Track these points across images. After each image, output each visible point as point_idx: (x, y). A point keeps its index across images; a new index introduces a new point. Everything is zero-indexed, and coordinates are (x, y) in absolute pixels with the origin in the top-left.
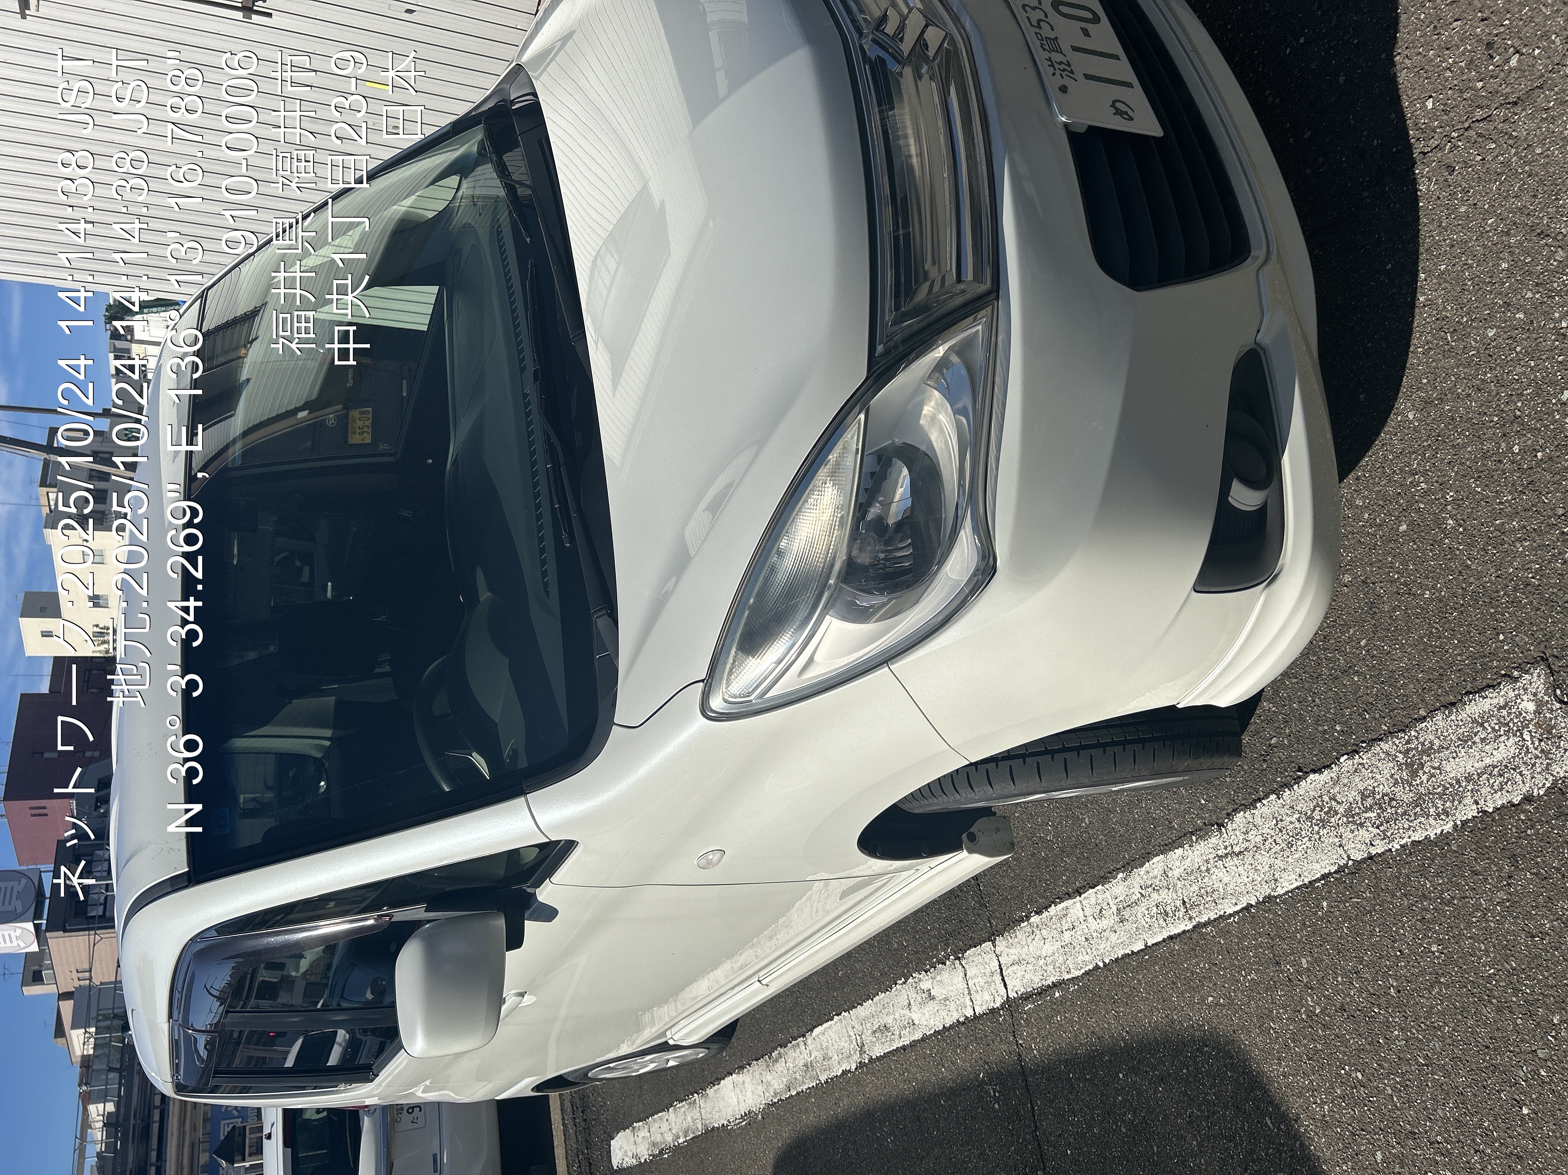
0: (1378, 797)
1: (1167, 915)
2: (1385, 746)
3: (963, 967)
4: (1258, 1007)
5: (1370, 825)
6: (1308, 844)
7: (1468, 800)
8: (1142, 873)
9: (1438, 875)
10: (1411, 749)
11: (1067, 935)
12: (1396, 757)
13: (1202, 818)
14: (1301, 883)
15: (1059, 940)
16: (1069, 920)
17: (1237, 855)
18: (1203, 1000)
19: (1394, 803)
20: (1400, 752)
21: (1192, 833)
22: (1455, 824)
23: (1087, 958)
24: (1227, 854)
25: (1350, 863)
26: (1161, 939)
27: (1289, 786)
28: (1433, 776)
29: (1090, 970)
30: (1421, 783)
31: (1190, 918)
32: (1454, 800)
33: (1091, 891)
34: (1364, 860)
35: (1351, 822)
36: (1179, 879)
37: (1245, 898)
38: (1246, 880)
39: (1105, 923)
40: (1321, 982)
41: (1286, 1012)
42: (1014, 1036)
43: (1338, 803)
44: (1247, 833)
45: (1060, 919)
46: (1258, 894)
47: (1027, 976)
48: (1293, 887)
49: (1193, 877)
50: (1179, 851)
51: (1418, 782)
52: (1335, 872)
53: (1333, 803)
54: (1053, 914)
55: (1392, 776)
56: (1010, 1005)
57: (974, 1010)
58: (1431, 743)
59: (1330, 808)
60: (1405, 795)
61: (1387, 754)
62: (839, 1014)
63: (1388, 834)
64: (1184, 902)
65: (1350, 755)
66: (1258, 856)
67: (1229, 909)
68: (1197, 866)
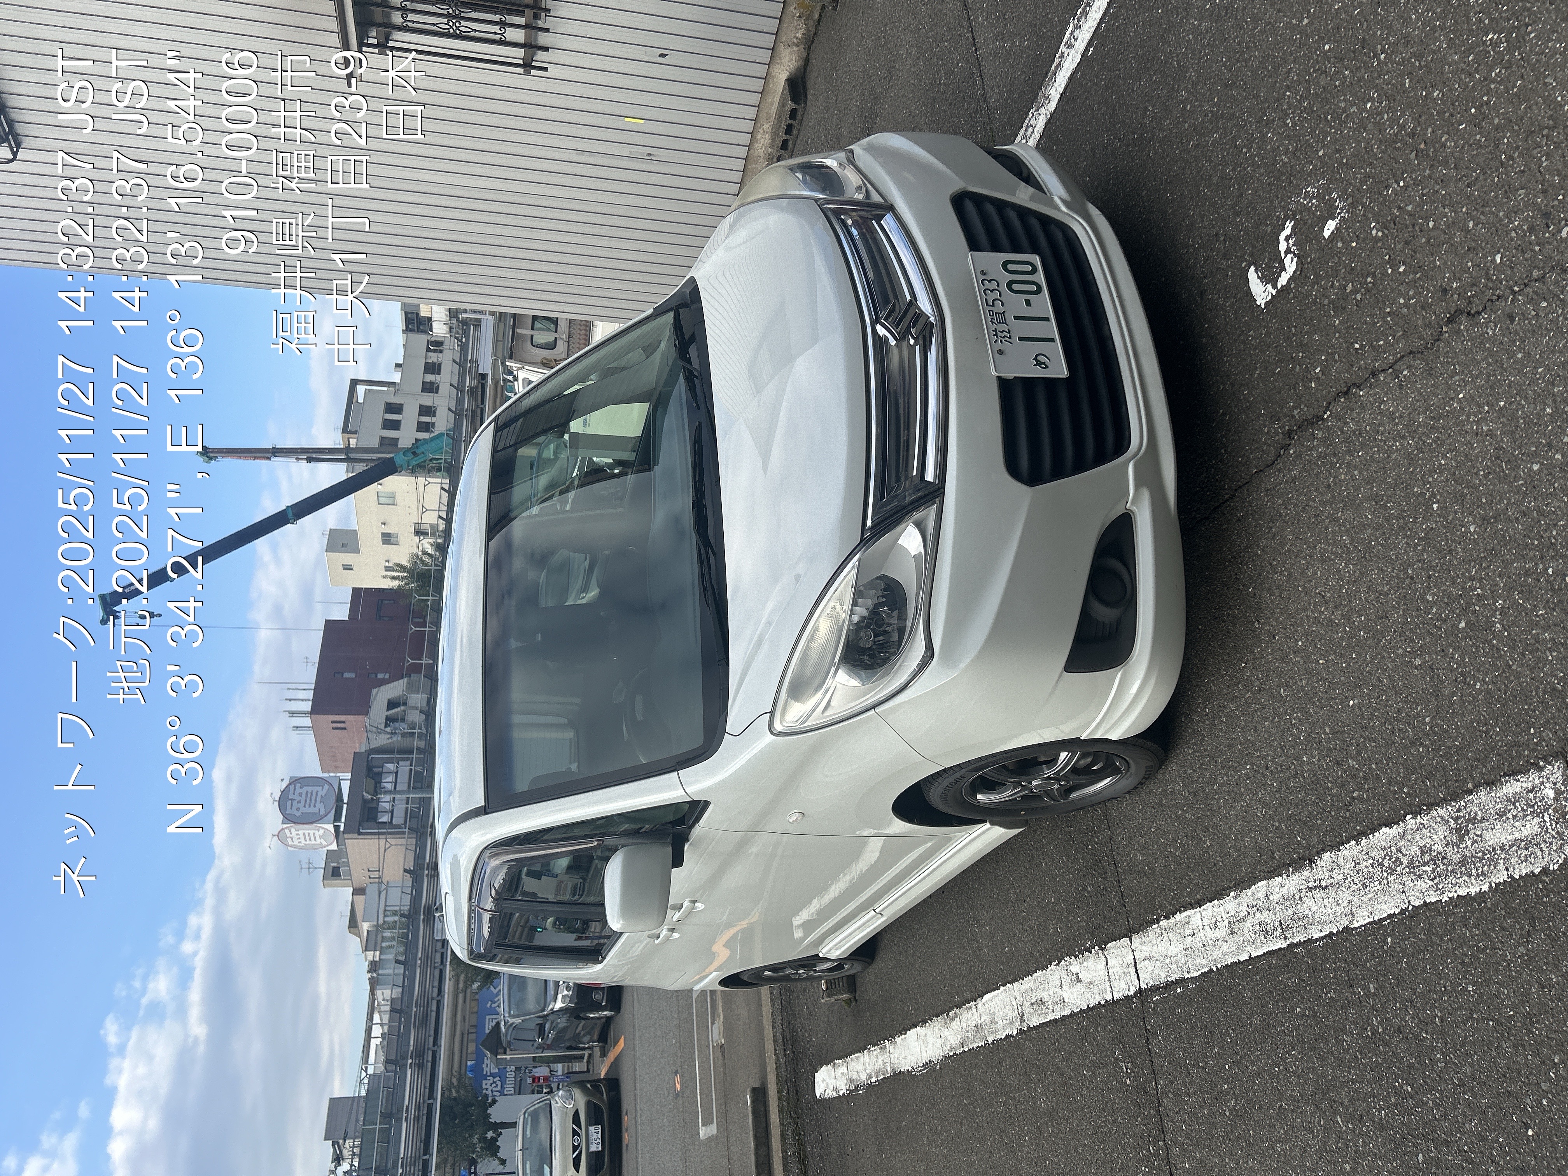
0: (1433, 854)
1: (1267, 933)
2: (1441, 812)
3: (1105, 957)
4: (1334, 1021)
5: (1426, 877)
6: (1379, 887)
7: (1502, 866)
8: (1249, 894)
10: (1460, 817)
11: (1189, 940)
12: (1449, 821)
13: (1297, 853)
14: (1371, 920)
15: (1182, 944)
16: (1190, 927)
17: (1323, 889)
18: (1293, 1009)
19: (1445, 861)
20: (1452, 818)
21: (1289, 865)
22: (1491, 886)
23: (1204, 962)
24: (1315, 887)
25: (1411, 907)
26: (1262, 953)
27: (1367, 836)
28: (1476, 842)
29: (1205, 972)
30: (1467, 847)
31: (1285, 938)
32: (1491, 865)
33: (1208, 904)
34: (1421, 907)
35: (1411, 873)
36: (1277, 903)
37: (1328, 927)
38: (1330, 911)
39: (1219, 933)
40: (1384, 1006)
41: (1356, 1028)
42: (1144, 1022)
43: (1403, 855)
44: (1332, 871)
45: (1184, 925)
46: (1338, 924)
47: (1156, 972)
48: (1365, 922)
49: (1288, 903)
50: (1279, 879)
51: (1464, 845)
52: (1399, 914)
53: (1400, 855)
54: (1177, 919)
55: (1445, 837)
56: (1142, 994)
57: (1113, 996)
58: (1476, 814)
59: (1397, 858)
60: (1455, 857)
61: (1442, 818)
62: (1004, 985)
63: (1440, 887)
64: (1281, 924)
65: (1415, 814)
66: (1339, 892)
67: (1315, 934)
68: (1292, 893)
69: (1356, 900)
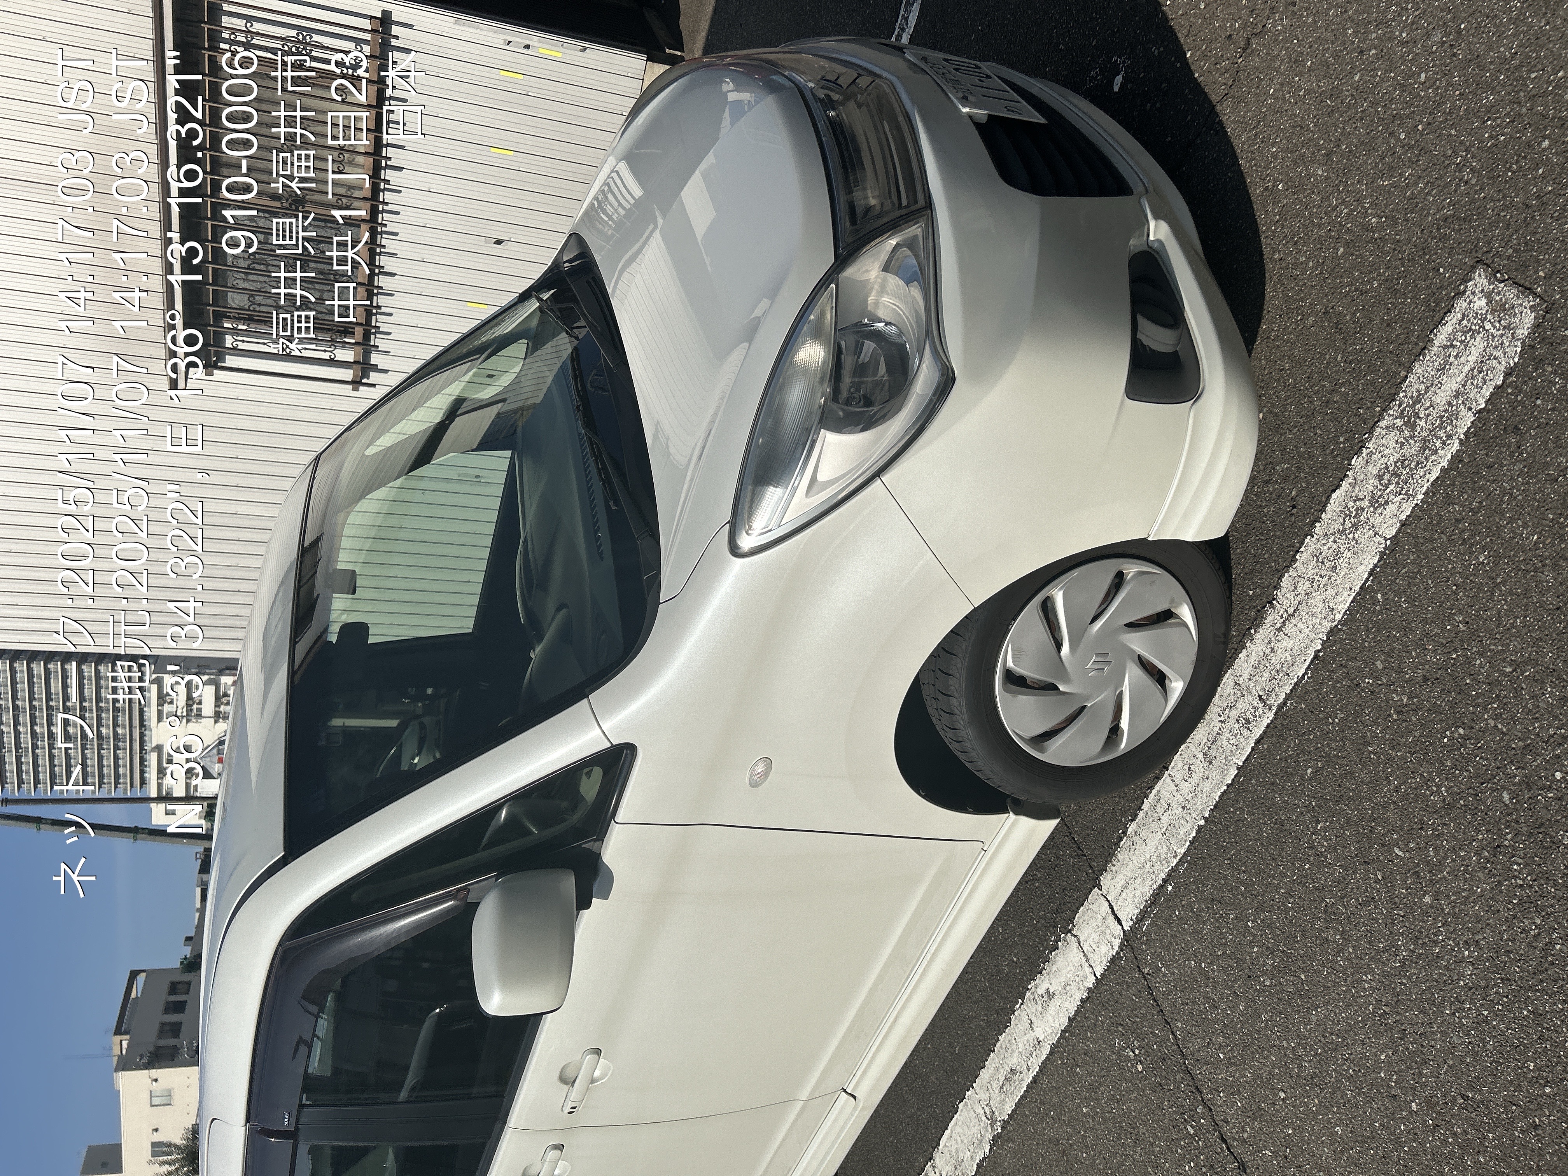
0: (1391, 469)
1: (1248, 721)
2: (1382, 424)
3: (1075, 936)
4: (1353, 742)
5: (1393, 497)
6: (1349, 555)
7: (1463, 412)
8: (1217, 701)
9: (1461, 493)
10: (1404, 409)
11: (1165, 820)
12: (1394, 424)
13: (1253, 608)
14: (1354, 594)
15: (1159, 830)
16: (1162, 801)
17: (1293, 615)
18: (1303, 778)
19: (1406, 463)
20: (1396, 418)
21: (1250, 629)
22: (1461, 440)
23: (1188, 826)
24: (1284, 623)
25: (1388, 542)
26: (1250, 750)
27: (1318, 519)
28: (1429, 415)
29: (1194, 837)
30: (1422, 428)
31: (1270, 709)
32: (1452, 421)
33: (1176, 757)
34: (1399, 530)
35: (1377, 507)
36: (1250, 679)
37: (1311, 649)
38: (1307, 631)
39: (1196, 778)
40: (1400, 671)
41: (1378, 726)
42: (1140, 970)
43: (1362, 500)
44: (1295, 588)
45: (1155, 808)
46: (1321, 636)
47: (1138, 893)
48: (1348, 604)
49: (1261, 667)
50: (1243, 654)
51: (1419, 430)
52: (1379, 561)
53: (1358, 503)
54: (1146, 808)
55: (1397, 443)
56: (1129, 939)
57: (1095, 975)
58: (1418, 391)
59: (1357, 510)
60: (1411, 450)
61: (1387, 427)
62: (963, 1099)
63: (1411, 492)
64: (1260, 697)
65: (1358, 453)
66: (1311, 601)
67: (1300, 670)
68: (1262, 654)
69: (1331, 592)
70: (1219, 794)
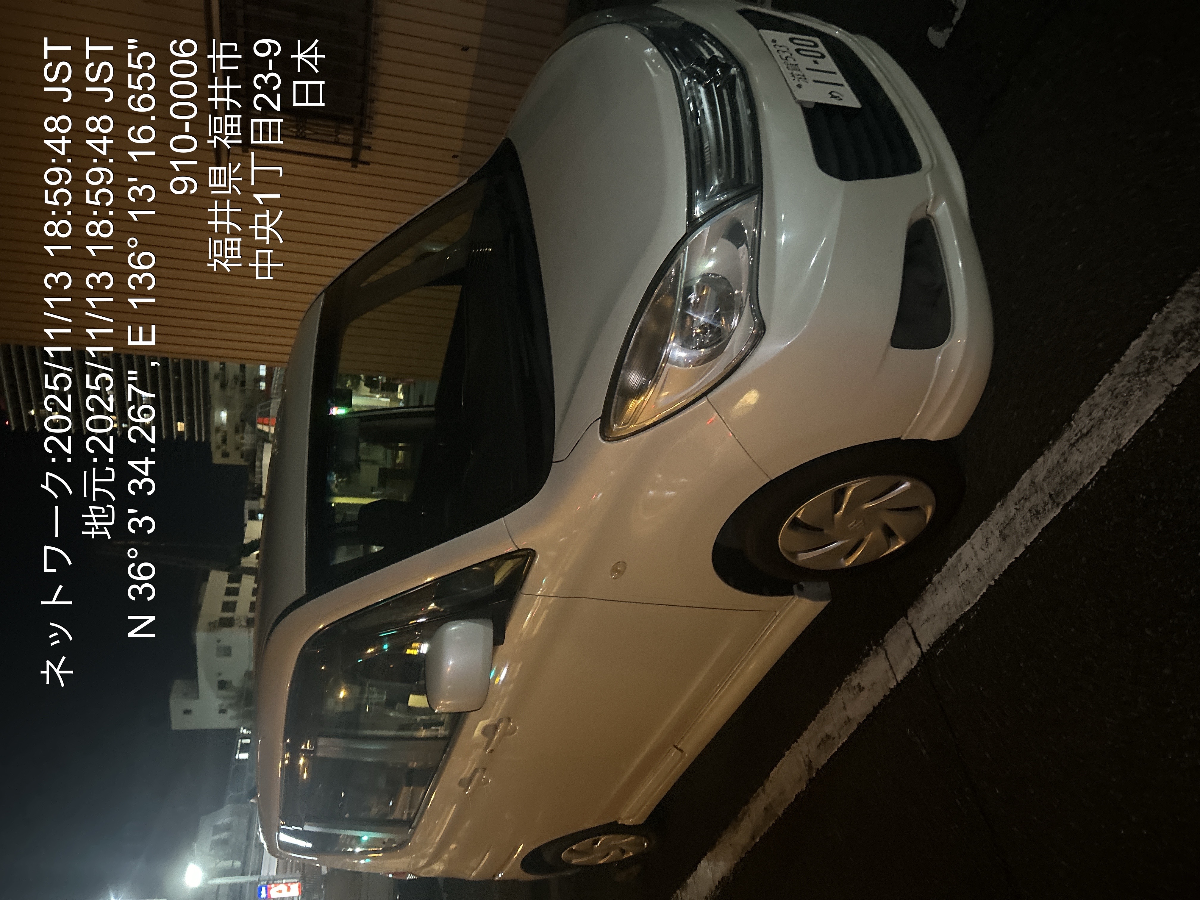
0: (1186, 328)
1: (1038, 513)
2: (1183, 289)
3: (884, 649)
5: (1183, 352)
6: (1139, 394)
8: (1015, 492)
11: (963, 577)
12: (1193, 291)
13: (1054, 424)
14: (1139, 427)
15: (957, 583)
16: (963, 562)
17: (1086, 435)
21: (1049, 440)
23: (981, 584)
24: (1077, 441)
25: (1175, 388)
26: (1037, 535)
27: (1118, 361)
29: (985, 593)
31: (1058, 505)
33: (977, 530)
34: (1185, 380)
35: (1168, 359)
36: (1044, 480)
37: (1098, 464)
38: (1096, 450)
39: (991, 549)
41: (1145, 533)
42: (931, 683)
43: (1157, 350)
44: (1090, 414)
45: (956, 566)
46: (1107, 455)
47: (936, 627)
48: (1133, 434)
49: (1054, 472)
50: (1040, 460)
52: (1164, 403)
53: (1153, 352)
54: (949, 565)
56: (925, 659)
57: (896, 680)
59: (1151, 358)
61: (1187, 293)
62: (788, 748)
64: (1051, 495)
65: (1160, 309)
66: (1102, 427)
67: (1086, 480)
68: (1056, 462)
69: (1120, 421)
70: (1008, 564)
